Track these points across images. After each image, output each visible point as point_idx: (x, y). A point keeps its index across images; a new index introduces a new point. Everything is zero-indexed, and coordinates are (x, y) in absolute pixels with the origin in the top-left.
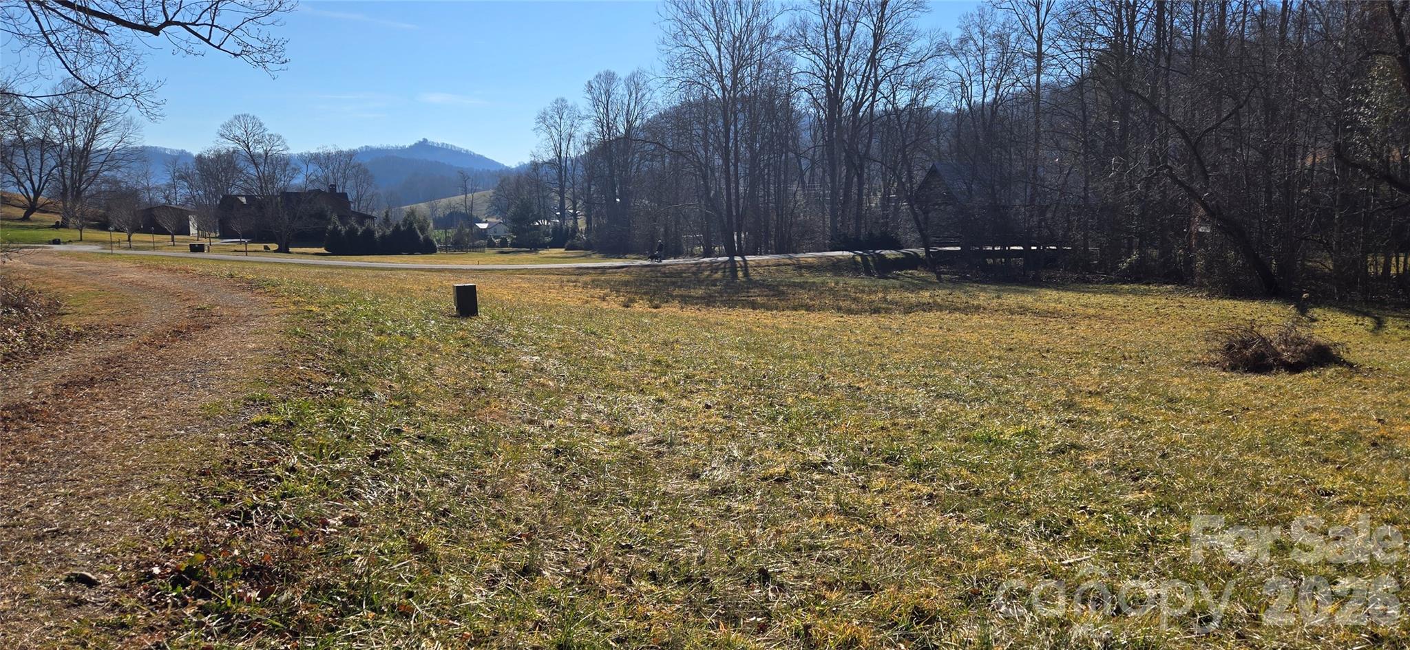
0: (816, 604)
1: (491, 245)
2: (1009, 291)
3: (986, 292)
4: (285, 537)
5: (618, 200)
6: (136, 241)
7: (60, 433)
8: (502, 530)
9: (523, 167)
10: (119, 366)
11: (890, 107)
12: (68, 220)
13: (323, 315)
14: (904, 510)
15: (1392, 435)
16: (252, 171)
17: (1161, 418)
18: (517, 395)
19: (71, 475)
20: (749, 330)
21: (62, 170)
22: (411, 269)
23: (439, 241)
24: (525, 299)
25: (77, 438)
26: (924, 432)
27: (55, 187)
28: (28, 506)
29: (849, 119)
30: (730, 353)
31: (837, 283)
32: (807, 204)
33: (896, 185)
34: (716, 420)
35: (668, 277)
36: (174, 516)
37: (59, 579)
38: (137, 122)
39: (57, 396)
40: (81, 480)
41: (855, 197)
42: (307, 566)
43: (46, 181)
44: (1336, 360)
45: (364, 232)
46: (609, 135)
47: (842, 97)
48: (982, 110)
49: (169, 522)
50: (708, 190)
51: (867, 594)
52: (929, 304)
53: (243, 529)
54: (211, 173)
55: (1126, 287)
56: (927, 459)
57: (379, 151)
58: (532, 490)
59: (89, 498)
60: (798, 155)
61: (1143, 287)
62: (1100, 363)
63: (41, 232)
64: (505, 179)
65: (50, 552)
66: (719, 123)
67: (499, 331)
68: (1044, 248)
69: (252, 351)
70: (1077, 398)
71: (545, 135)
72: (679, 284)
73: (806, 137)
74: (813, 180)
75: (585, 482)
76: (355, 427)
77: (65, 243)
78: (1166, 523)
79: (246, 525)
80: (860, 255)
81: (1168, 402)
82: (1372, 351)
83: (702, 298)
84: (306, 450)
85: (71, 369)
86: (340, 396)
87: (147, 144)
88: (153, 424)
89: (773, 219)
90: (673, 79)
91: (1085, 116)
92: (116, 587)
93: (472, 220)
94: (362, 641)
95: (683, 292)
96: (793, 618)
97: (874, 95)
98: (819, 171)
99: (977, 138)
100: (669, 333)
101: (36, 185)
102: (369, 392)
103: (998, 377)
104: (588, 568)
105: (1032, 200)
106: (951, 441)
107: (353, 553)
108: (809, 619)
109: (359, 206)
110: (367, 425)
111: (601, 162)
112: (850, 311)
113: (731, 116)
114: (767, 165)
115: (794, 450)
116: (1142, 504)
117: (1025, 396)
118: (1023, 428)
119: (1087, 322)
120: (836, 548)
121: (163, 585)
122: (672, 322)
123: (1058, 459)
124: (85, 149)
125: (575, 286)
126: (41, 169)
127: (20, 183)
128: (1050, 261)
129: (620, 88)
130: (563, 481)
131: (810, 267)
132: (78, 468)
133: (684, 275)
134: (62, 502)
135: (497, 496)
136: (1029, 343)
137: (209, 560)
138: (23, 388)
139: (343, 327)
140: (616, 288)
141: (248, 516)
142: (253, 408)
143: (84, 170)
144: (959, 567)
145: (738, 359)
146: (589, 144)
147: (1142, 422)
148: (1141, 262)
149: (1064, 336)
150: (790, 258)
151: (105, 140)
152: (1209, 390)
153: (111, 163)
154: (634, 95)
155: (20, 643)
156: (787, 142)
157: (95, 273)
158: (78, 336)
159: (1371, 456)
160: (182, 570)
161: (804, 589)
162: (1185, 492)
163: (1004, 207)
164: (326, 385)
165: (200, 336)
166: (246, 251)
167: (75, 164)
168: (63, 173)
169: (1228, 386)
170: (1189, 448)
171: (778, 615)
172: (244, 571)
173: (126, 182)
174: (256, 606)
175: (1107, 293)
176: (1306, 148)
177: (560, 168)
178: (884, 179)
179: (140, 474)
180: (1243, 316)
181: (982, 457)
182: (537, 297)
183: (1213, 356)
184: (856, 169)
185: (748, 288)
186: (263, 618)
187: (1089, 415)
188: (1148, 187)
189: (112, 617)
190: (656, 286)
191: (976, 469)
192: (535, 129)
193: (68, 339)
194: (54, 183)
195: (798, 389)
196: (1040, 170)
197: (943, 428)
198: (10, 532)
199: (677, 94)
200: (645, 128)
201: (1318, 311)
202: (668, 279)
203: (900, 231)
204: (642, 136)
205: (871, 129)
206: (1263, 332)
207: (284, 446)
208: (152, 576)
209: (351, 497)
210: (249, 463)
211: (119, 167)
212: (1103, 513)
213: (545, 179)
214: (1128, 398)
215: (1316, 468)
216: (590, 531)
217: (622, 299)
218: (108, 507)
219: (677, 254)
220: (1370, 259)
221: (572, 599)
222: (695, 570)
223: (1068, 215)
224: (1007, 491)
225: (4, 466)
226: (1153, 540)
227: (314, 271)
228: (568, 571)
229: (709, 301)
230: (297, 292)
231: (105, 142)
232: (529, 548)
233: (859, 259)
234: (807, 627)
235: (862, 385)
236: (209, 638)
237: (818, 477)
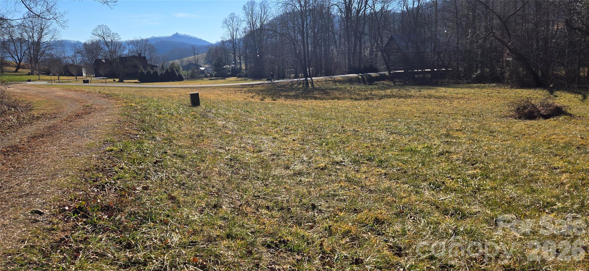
0: (334, 217)
1: (206, 77)
2: (424, 89)
3: (414, 89)
4: (119, 195)
5: (258, 56)
6: (61, 79)
7: (30, 156)
8: (206, 191)
9: (218, 43)
10: (54, 129)
11: (372, 11)
12: (33, 72)
13: (137, 107)
14: (374, 179)
15: (586, 144)
16: (107, 49)
17: (486, 139)
18: (215, 138)
19: (34, 172)
20: (313, 109)
21: (29, 51)
22: (173, 87)
23: (184, 76)
24: (220, 98)
25: (37, 158)
26: (384, 148)
27: (27, 58)
28: (16, 185)
29: (355, 17)
30: (304, 118)
31: (351, 88)
32: (338, 54)
33: (376, 44)
34: (297, 146)
35: (279, 87)
36: (74, 187)
37: (28, 212)
38: (59, 30)
39: (28, 142)
40: (37, 174)
41: (358, 51)
42: (127, 206)
43: (24, 55)
44: (565, 113)
45: (154, 73)
46: (253, 28)
47: (351, 8)
48: (413, 11)
49: (72, 190)
50: (295, 50)
51: (355, 213)
52: (390, 95)
53: (102, 192)
54: (90, 50)
55: (475, 85)
56: (385, 159)
57: (158, 38)
58: (220, 175)
59: (40, 181)
60: (333, 34)
61: (482, 85)
62: (462, 118)
63: (23, 77)
64: (210, 49)
65: (25, 202)
66: (300, 21)
67: (209, 112)
68: (440, 69)
69: (106, 122)
70: (451, 132)
71: (226, 29)
72: (284, 90)
73: (337, 26)
74: (340, 44)
75: (242, 172)
76: (148, 151)
77: (33, 81)
78: (485, 182)
79: (103, 190)
80: (361, 75)
81: (490, 133)
82: (581, 108)
83: (294, 96)
84: (128, 160)
85: (34, 131)
86: (142, 139)
87: (63, 39)
88: (67, 152)
89: (323, 61)
90: (279, 3)
91: (457, 12)
92: (51, 215)
93: (198, 66)
94: (148, 234)
95: (286, 93)
96: (324, 223)
97: (365, 6)
98: (343, 40)
99: (411, 23)
100: (279, 111)
101: (20, 57)
102: (154, 137)
103: (417, 124)
104: (241, 205)
105: (435, 49)
106: (396, 151)
107: (146, 200)
108: (331, 223)
109: (151, 62)
110: (153, 150)
111: (250, 40)
112: (356, 99)
113: (304, 18)
114: (321, 38)
115: (329, 157)
116: (475, 175)
117: (429, 132)
118: (426, 145)
119: (458, 100)
120: (344, 195)
121: (69, 214)
122: (281, 106)
123: (440, 157)
124: (38, 42)
125: (241, 93)
126: (21, 51)
127: (13, 57)
128: (443, 75)
129: (257, 7)
130: (233, 171)
131: (339, 81)
132: (36, 169)
133: (286, 86)
134: (30, 183)
135: (205, 177)
136: (432, 110)
137: (88, 204)
138: (15, 139)
139: (144, 112)
140: (258, 93)
141: (103, 187)
142: (107, 145)
143: (38, 51)
144: (395, 202)
145: (307, 120)
146: (245, 32)
147: (478, 141)
148: (482, 74)
149: (448, 107)
150: (331, 78)
151: (46, 38)
152: (509, 127)
153: (49, 47)
154: (263, 10)
155: (13, 237)
156: (329, 28)
157: (45, 93)
158: (38, 118)
159: (576, 153)
160: (77, 208)
161: (330, 212)
162: (494, 169)
163: (422, 53)
164: (136, 135)
165: (86, 117)
166: (106, 82)
167: (35, 48)
168: (30, 53)
169: (517, 125)
170: (497, 152)
171: (319, 222)
172: (102, 208)
173: (56, 55)
174: (106, 221)
175: (467, 88)
176: (553, 21)
177: (233, 43)
178: (371, 42)
179: (61, 171)
180: (525, 96)
181: (408, 157)
182: (225, 97)
183: (511, 113)
184: (358, 39)
185: (313, 91)
186: (109, 226)
187: (456, 139)
188: (485, 41)
189: (49, 226)
190: (275, 92)
191: (405, 162)
192: (222, 27)
193: (34, 119)
194: (27, 56)
195: (332, 132)
196: (438, 35)
197: (392, 146)
198: (9, 195)
199: (281, 9)
200: (269, 24)
201: (558, 92)
202: (280, 89)
203: (378, 65)
204: (267, 28)
205: (364, 21)
206: (533, 102)
207: (119, 159)
208: (65, 210)
209: (146, 179)
210: (105, 166)
211: (53, 49)
212: (458, 179)
213: (227, 48)
214: (473, 132)
215: (551, 158)
216: (243, 190)
217: (260, 97)
218: (48, 184)
219: (283, 78)
220: (581, 69)
221: (233, 217)
222: (285, 205)
223: (450, 55)
224: (418, 171)
225: (7, 170)
226: (479, 189)
227: (134, 89)
228: (233, 206)
229: (296, 97)
230: (126, 98)
231: (46, 39)
232: (217, 197)
233: (360, 77)
234: (330, 226)
235: (359, 130)
236: (88, 234)
237: (338, 167)
